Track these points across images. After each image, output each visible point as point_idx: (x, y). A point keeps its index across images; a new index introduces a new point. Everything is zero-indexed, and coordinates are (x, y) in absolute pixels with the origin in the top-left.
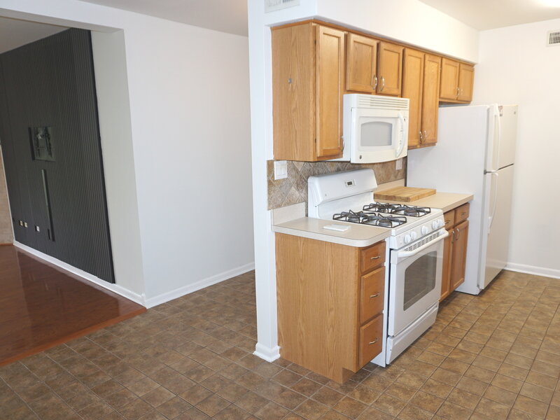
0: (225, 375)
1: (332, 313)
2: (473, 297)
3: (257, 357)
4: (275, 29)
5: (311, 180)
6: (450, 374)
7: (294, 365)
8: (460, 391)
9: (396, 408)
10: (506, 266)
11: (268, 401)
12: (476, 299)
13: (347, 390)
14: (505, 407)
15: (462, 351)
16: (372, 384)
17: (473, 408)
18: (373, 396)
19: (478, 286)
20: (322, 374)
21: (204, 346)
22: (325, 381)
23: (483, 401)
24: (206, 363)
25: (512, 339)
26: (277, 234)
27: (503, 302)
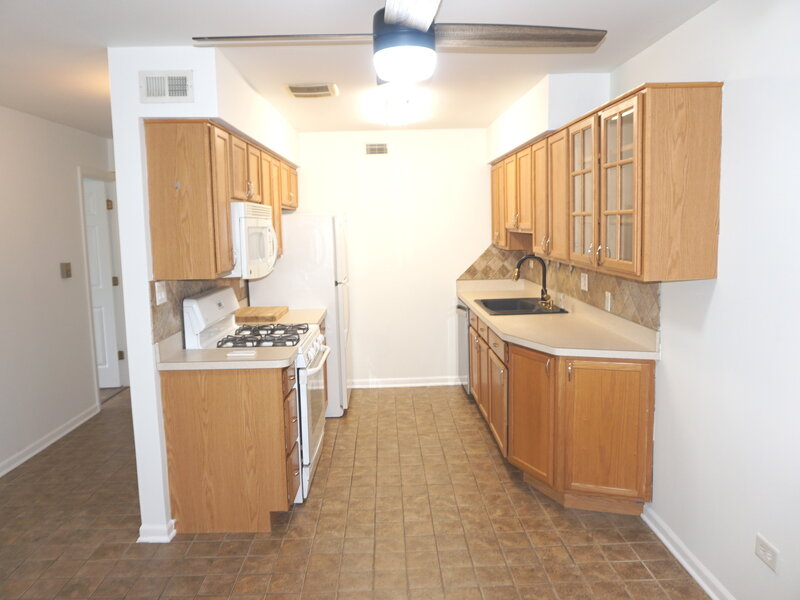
0: (120, 576)
1: (252, 452)
2: (338, 420)
3: (146, 544)
4: (149, 123)
5: (187, 304)
6: (365, 488)
7: (200, 534)
8: (382, 499)
9: (339, 531)
10: (353, 384)
11: (203, 578)
12: (343, 420)
13: (282, 535)
14: (424, 497)
15: (361, 467)
16: (301, 520)
17: (400, 508)
18: (309, 530)
19: (342, 407)
20: (242, 531)
21: (53, 558)
22: (252, 536)
23: (404, 499)
24: (79, 574)
25: (395, 446)
26: (163, 373)
27: (368, 418)
